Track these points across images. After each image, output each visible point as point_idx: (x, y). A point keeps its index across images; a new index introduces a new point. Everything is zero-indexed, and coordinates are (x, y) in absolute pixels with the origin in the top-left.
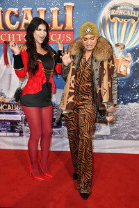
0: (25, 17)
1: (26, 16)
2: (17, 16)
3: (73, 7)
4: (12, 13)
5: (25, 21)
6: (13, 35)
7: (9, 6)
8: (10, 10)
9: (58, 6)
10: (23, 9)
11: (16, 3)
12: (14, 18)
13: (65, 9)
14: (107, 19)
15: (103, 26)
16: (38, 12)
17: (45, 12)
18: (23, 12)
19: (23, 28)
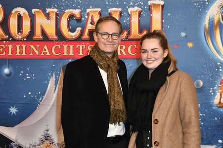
0: (90, 21)
1: (92, 20)
2: (79, 20)
3: (163, 6)
4: (71, 16)
5: (90, 26)
6: (71, 47)
7: (68, 7)
8: (68, 11)
9: (139, 6)
10: (88, 10)
11: (78, 2)
12: (74, 22)
13: (150, 10)
14: (216, 21)
15: (210, 32)
16: (110, 14)
17: (120, 14)
18: (88, 14)
19: (86, 36)
